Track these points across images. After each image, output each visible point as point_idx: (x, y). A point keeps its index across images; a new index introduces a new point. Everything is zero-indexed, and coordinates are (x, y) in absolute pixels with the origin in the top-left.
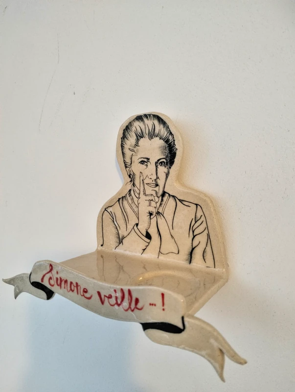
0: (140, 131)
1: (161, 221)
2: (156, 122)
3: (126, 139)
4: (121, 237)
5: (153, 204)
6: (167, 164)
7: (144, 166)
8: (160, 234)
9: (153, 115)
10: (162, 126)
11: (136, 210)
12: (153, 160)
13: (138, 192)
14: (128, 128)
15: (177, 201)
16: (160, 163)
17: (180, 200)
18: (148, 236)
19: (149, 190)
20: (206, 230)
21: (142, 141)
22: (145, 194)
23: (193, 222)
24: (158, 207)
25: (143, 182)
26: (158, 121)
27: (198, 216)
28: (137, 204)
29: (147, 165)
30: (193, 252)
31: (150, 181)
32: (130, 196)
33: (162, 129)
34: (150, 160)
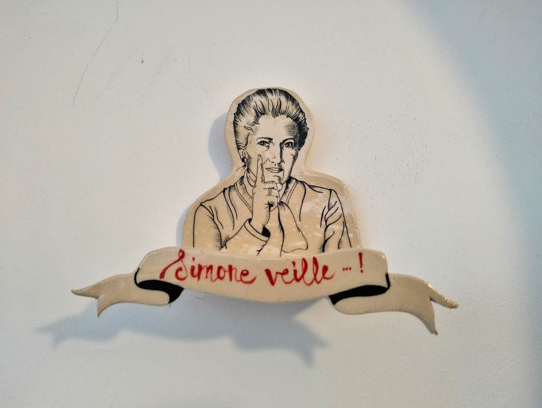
0: (261, 107)
1: (284, 212)
2: (283, 98)
4: (223, 239)
7: (264, 148)
9: (279, 90)
10: (290, 103)
11: (249, 201)
12: (277, 141)
13: (254, 179)
14: (246, 103)
16: (287, 143)
17: (310, 187)
18: (266, 233)
19: (269, 176)
23: (326, 210)
25: (262, 167)
26: (286, 97)
27: (332, 202)
28: (251, 194)
30: (326, 245)
32: (241, 185)
33: (291, 106)
34: (273, 141)
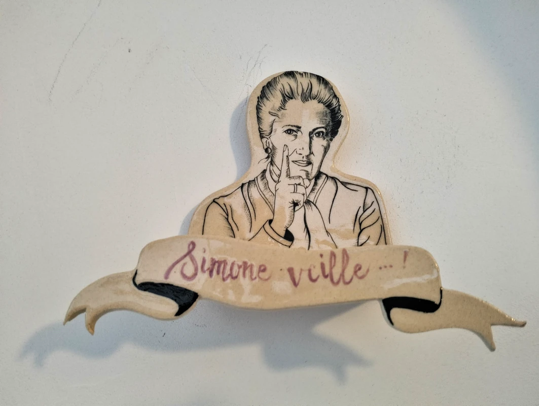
3: (265, 100)
5: (301, 189)
6: (327, 135)
8: (308, 232)
15: (339, 184)
20: (380, 220)
21: (290, 104)
22: (288, 176)
24: (308, 194)
29: (296, 136)
31: (299, 158)
